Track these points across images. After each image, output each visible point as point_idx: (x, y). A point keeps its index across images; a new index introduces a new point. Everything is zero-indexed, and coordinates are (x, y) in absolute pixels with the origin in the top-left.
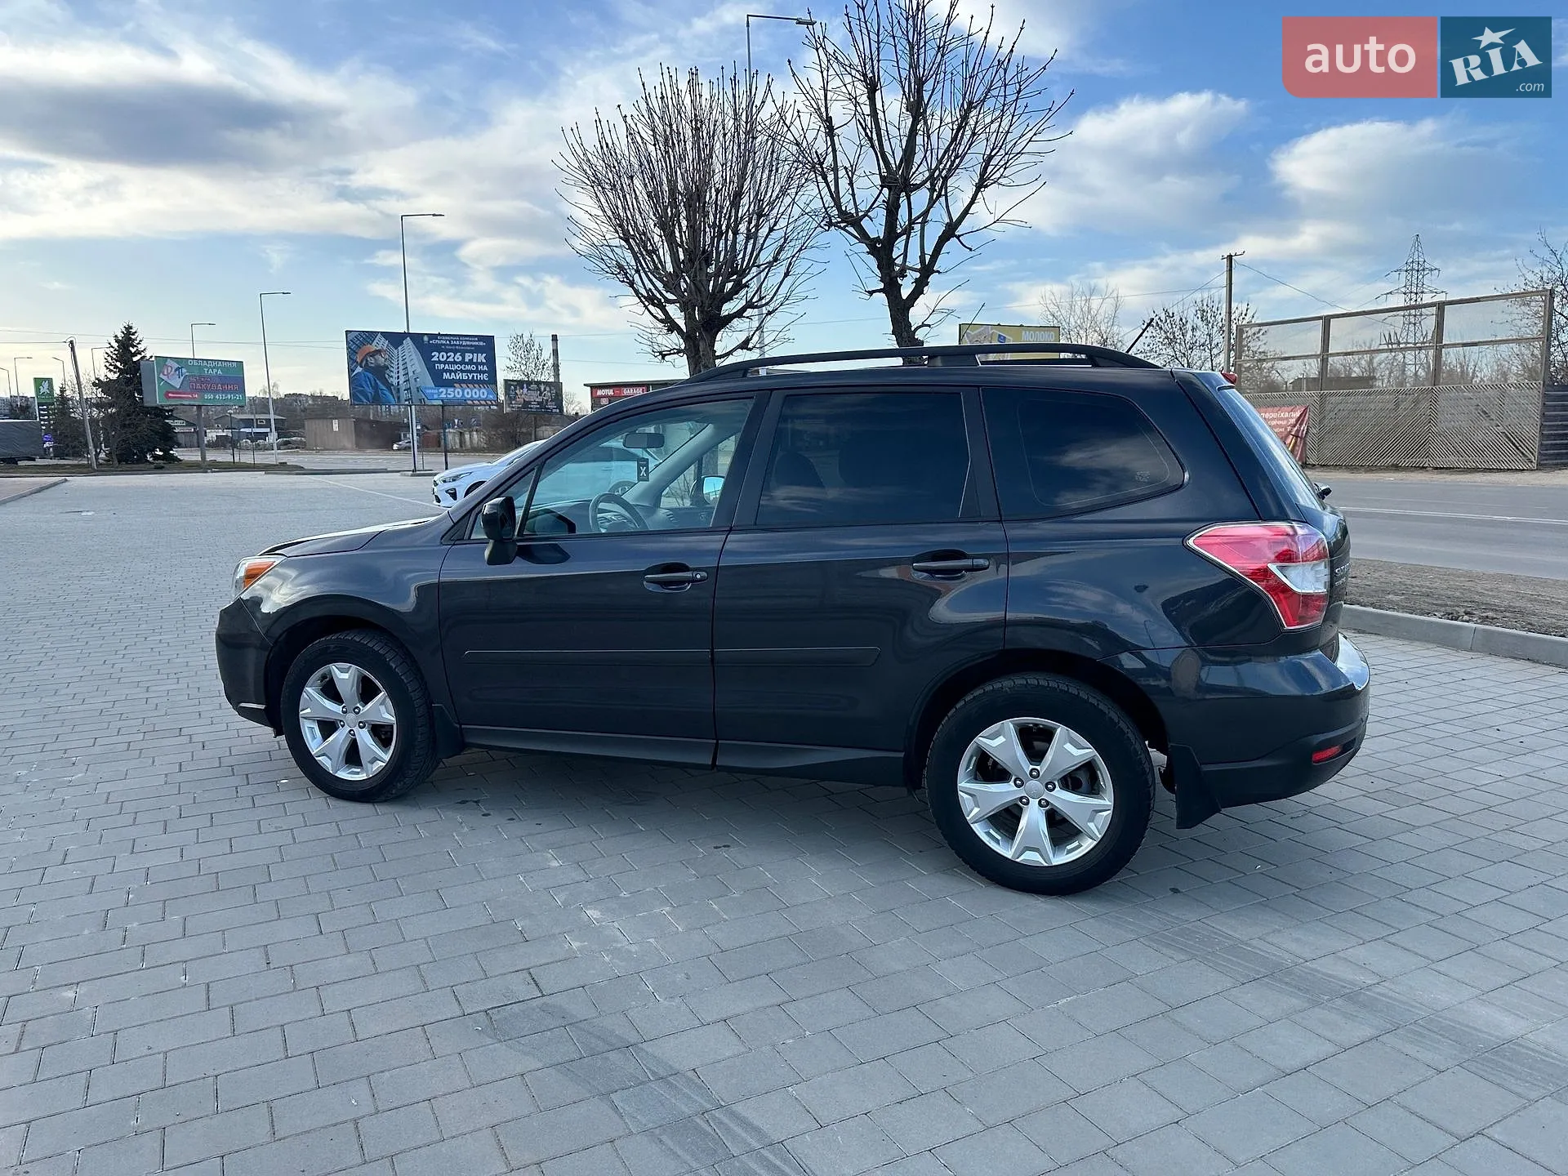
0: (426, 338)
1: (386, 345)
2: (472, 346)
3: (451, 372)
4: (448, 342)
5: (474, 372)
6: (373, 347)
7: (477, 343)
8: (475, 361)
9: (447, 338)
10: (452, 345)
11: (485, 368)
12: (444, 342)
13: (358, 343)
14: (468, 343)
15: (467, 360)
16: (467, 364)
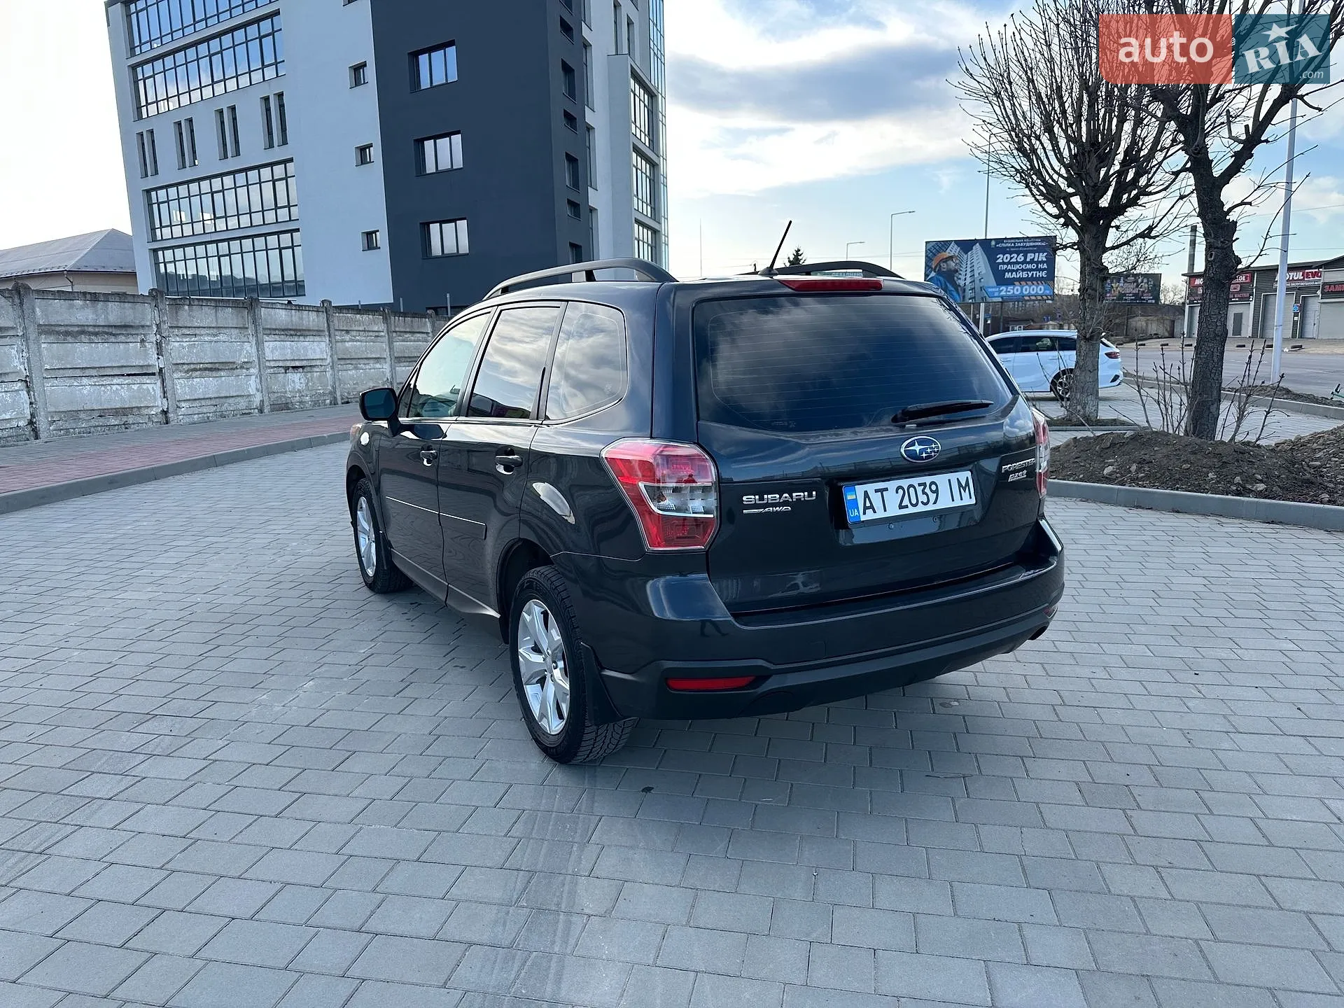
0: (993, 243)
1: (957, 252)
2: (1034, 246)
3: (1012, 271)
4: (1013, 245)
5: (1034, 270)
6: (947, 254)
7: (1040, 244)
8: (1036, 260)
9: (1012, 241)
10: (1017, 247)
11: (1045, 266)
12: (1010, 245)
13: (935, 251)
14: (1032, 244)
15: (1028, 260)
16: (1028, 263)
